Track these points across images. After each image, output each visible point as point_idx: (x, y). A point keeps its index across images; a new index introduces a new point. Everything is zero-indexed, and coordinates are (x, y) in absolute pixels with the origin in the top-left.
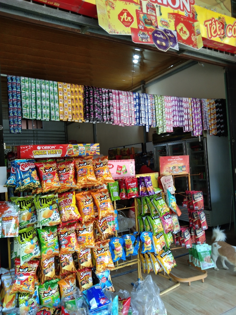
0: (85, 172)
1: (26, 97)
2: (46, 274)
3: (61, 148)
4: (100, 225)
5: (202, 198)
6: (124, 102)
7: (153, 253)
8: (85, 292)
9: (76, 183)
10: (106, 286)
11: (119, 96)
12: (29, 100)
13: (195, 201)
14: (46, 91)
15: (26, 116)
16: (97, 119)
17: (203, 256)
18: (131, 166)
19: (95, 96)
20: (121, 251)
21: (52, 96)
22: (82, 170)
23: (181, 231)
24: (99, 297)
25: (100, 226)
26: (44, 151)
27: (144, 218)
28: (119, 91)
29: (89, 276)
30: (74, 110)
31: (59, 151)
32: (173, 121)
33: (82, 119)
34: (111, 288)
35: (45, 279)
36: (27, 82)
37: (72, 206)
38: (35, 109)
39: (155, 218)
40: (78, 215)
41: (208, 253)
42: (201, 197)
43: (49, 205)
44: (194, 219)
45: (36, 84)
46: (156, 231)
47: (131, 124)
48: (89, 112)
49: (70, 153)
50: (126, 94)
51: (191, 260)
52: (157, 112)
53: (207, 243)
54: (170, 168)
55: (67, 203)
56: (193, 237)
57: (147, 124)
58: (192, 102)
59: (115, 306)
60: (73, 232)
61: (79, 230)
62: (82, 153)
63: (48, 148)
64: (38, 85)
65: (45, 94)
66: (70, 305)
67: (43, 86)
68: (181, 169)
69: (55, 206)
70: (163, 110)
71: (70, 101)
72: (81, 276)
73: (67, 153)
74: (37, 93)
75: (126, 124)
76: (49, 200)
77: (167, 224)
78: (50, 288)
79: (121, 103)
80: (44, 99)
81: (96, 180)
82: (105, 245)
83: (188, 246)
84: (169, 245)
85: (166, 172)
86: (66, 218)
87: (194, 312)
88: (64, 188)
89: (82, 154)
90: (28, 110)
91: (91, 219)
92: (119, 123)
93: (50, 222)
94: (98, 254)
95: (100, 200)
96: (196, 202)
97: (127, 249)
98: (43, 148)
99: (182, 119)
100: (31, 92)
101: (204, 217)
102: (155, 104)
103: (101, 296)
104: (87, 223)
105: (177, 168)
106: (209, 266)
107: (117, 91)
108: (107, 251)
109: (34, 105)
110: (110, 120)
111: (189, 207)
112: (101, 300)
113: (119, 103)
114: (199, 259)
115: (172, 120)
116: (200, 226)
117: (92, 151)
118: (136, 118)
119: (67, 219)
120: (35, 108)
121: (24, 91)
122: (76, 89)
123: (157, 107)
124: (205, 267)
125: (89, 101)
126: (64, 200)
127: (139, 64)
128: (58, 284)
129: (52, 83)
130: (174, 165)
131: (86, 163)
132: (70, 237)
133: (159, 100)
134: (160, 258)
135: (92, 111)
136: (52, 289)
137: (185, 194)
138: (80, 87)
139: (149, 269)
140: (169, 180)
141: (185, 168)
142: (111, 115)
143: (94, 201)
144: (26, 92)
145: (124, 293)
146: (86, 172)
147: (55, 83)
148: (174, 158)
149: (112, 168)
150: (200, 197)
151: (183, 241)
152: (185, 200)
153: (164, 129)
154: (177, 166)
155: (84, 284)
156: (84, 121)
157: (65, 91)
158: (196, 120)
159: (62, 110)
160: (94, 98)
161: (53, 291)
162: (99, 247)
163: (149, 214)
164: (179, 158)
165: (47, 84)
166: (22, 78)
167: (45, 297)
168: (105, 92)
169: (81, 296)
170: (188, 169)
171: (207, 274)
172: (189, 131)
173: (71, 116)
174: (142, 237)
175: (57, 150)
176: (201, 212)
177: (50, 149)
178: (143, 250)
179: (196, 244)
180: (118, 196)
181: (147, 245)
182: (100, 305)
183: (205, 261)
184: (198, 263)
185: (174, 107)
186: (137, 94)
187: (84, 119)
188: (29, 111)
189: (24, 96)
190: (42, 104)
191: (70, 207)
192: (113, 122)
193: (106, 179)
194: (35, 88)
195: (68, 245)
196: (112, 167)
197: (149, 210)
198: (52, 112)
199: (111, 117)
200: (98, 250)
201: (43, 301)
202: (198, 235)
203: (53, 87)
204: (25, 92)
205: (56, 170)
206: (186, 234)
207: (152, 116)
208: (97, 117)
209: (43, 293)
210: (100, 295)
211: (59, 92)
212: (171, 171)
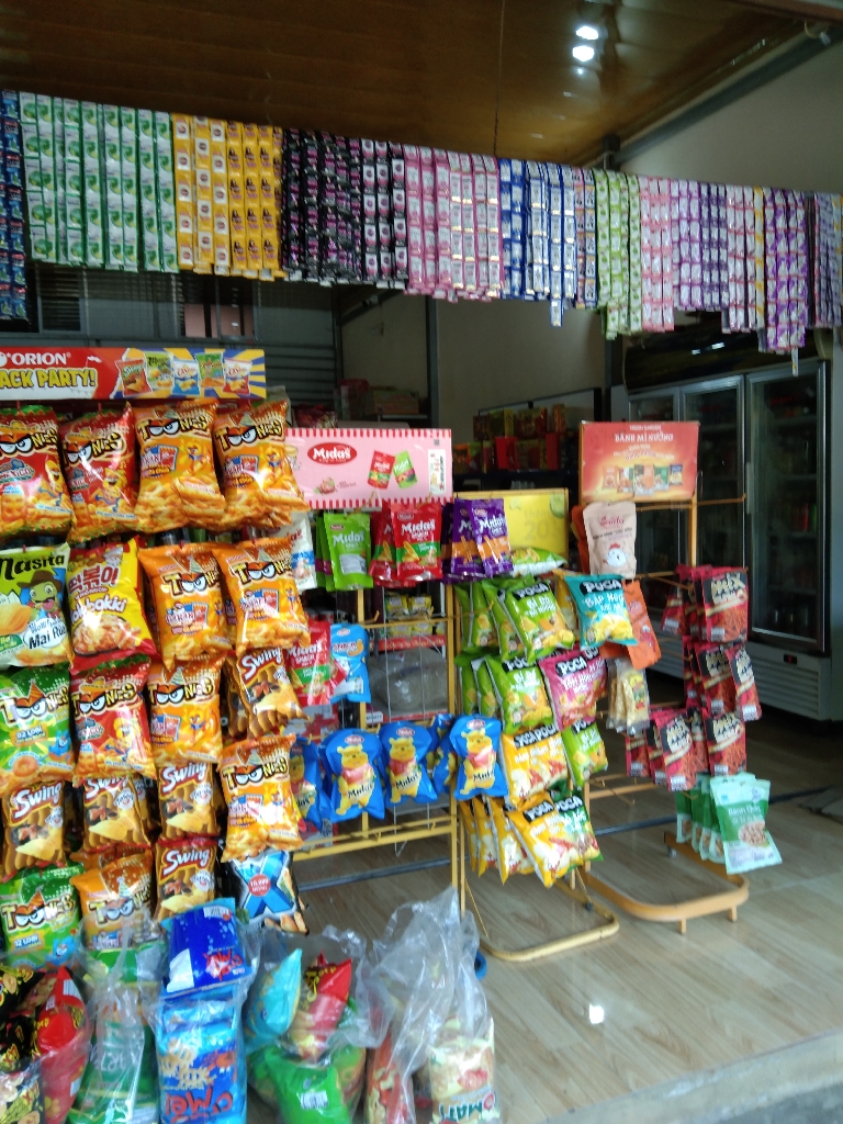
0: (168, 462)
1: (41, 174)
2: (23, 842)
3: (92, 364)
4: (248, 676)
5: (741, 597)
6: (457, 200)
7: (500, 800)
8: (167, 924)
9: (134, 502)
10: (267, 910)
11: (434, 171)
12: (56, 189)
13: (712, 605)
14: (124, 151)
15: (43, 252)
16: (332, 266)
17: (735, 821)
18: (433, 456)
19: (328, 171)
20: (366, 785)
21: (147, 172)
22: (154, 450)
23: (653, 723)
24: (207, 950)
25: (246, 682)
26: (23, 375)
27: (476, 665)
28: (437, 152)
29: (200, 866)
30: (238, 228)
31: (85, 376)
32: (676, 282)
33: (274, 264)
34: (290, 919)
35: (17, 864)
36: (45, 112)
37: (114, 593)
38: (79, 226)
39: (515, 668)
40: (137, 633)
41: (757, 809)
42: (740, 592)
43: (20, 584)
44: (707, 676)
45: (81, 124)
46: (516, 718)
47: (484, 293)
48: (302, 238)
49: (131, 386)
50: (468, 164)
51: (684, 834)
52: (603, 244)
53: (749, 770)
54: (621, 471)
55: (97, 582)
56: (700, 745)
57: (557, 295)
58: (770, 204)
59: (285, 988)
60: (126, 696)
61: (156, 692)
62: (185, 387)
63: (39, 363)
64: (90, 129)
65: (118, 163)
66: (103, 965)
67: (111, 131)
68: (666, 479)
69: (46, 590)
70: (634, 235)
71: (224, 191)
72: (165, 865)
73: (119, 385)
74: (87, 159)
75: (464, 290)
76: (23, 566)
77: (571, 694)
78: (38, 896)
79: (440, 200)
80: (114, 185)
81: (219, 496)
82: (269, 753)
83: (679, 781)
84: (584, 776)
85: (604, 487)
86: (88, 641)
87: (633, 1040)
88: (91, 522)
89: (188, 392)
90: (51, 229)
91: (214, 651)
92: (432, 285)
93: (19, 650)
94: (236, 786)
95: (245, 579)
96: (717, 609)
97: (395, 779)
98: (18, 359)
99: (720, 275)
100: (64, 156)
101: (750, 672)
102: (596, 209)
103: (215, 946)
104: (191, 665)
105: (648, 472)
106: (757, 858)
107: (426, 154)
108: (273, 780)
109: (73, 207)
110: (393, 273)
111: (685, 629)
112: (213, 960)
113: (435, 200)
114: (718, 831)
115: (673, 280)
116: (732, 705)
117: (231, 383)
118: (510, 269)
119: (94, 643)
120: (79, 222)
121: (36, 150)
122: (251, 144)
123: (602, 220)
124: (740, 863)
125: (303, 193)
126: (87, 568)
127: (599, 67)
128: (74, 887)
129: (150, 120)
130: (638, 460)
131: (175, 425)
132: (115, 715)
133: (615, 194)
134: (521, 822)
135: (313, 234)
136: (46, 900)
137: (676, 578)
138: (265, 136)
139: (486, 858)
140: (618, 520)
141: (680, 475)
142: (398, 250)
143: (222, 580)
144: (43, 156)
145: (346, 942)
146: (171, 460)
147: (163, 117)
148: (641, 432)
149: (348, 460)
150: (735, 591)
151: (659, 763)
152: (672, 603)
153: (632, 316)
154: (649, 466)
155: (172, 894)
156: (280, 274)
157: (202, 152)
158: (779, 285)
159: (189, 231)
160: (322, 181)
161: (50, 911)
162: (245, 759)
163: (492, 650)
164: (659, 433)
165: (129, 121)
166: (26, 99)
167: (18, 928)
168: (376, 155)
169: (154, 935)
170: (693, 481)
171: (750, 889)
172: (748, 331)
173: (226, 251)
174: (460, 736)
175: (74, 371)
176: (736, 651)
177: (44, 366)
178: (462, 787)
179: (710, 773)
180: (360, 571)
181: (475, 765)
182: (204, 980)
183: (744, 839)
184: (713, 846)
185: (684, 224)
186: (517, 167)
187: (281, 268)
188: (57, 232)
189: (35, 173)
190: (104, 204)
191: (104, 599)
192: (406, 282)
193: (266, 496)
194: (76, 138)
195: (104, 745)
196: (349, 456)
197: (494, 635)
198: (150, 237)
199: (398, 258)
200: (238, 772)
201: (11, 940)
202: (719, 738)
203: (155, 136)
204: (36, 154)
205: (49, 447)
206: (671, 735)
207: (581, 261)
208: (333, 258)
209: (12, 913)
210: (211, 941)
211: (179, 155)
212: (627, 486)
